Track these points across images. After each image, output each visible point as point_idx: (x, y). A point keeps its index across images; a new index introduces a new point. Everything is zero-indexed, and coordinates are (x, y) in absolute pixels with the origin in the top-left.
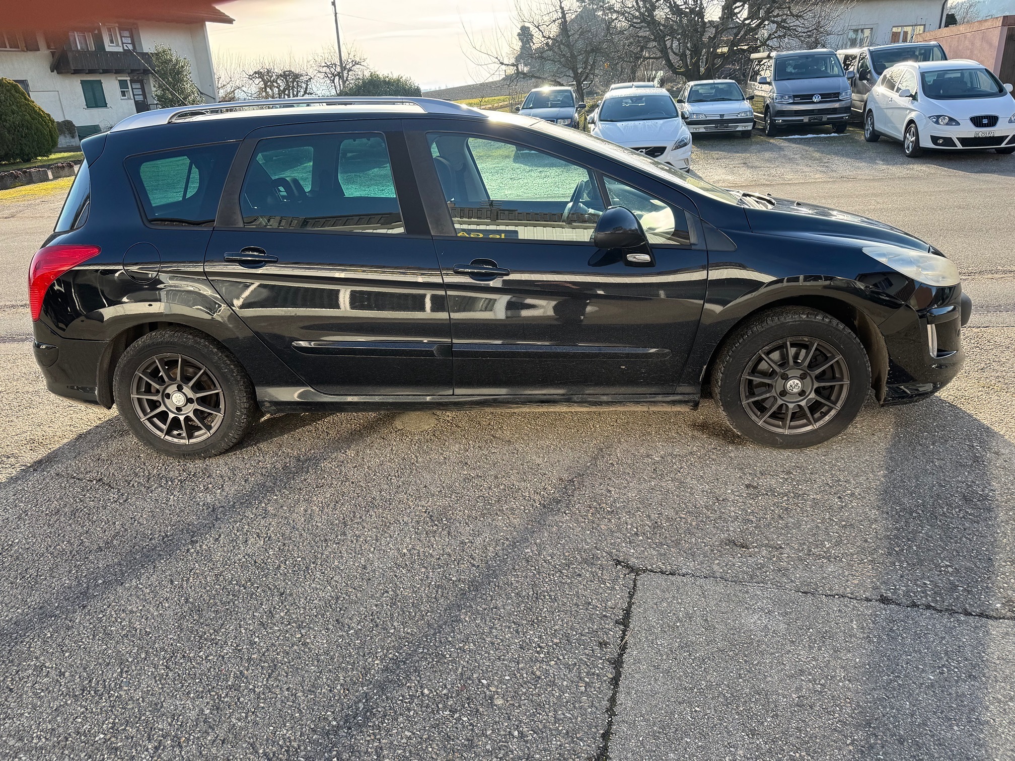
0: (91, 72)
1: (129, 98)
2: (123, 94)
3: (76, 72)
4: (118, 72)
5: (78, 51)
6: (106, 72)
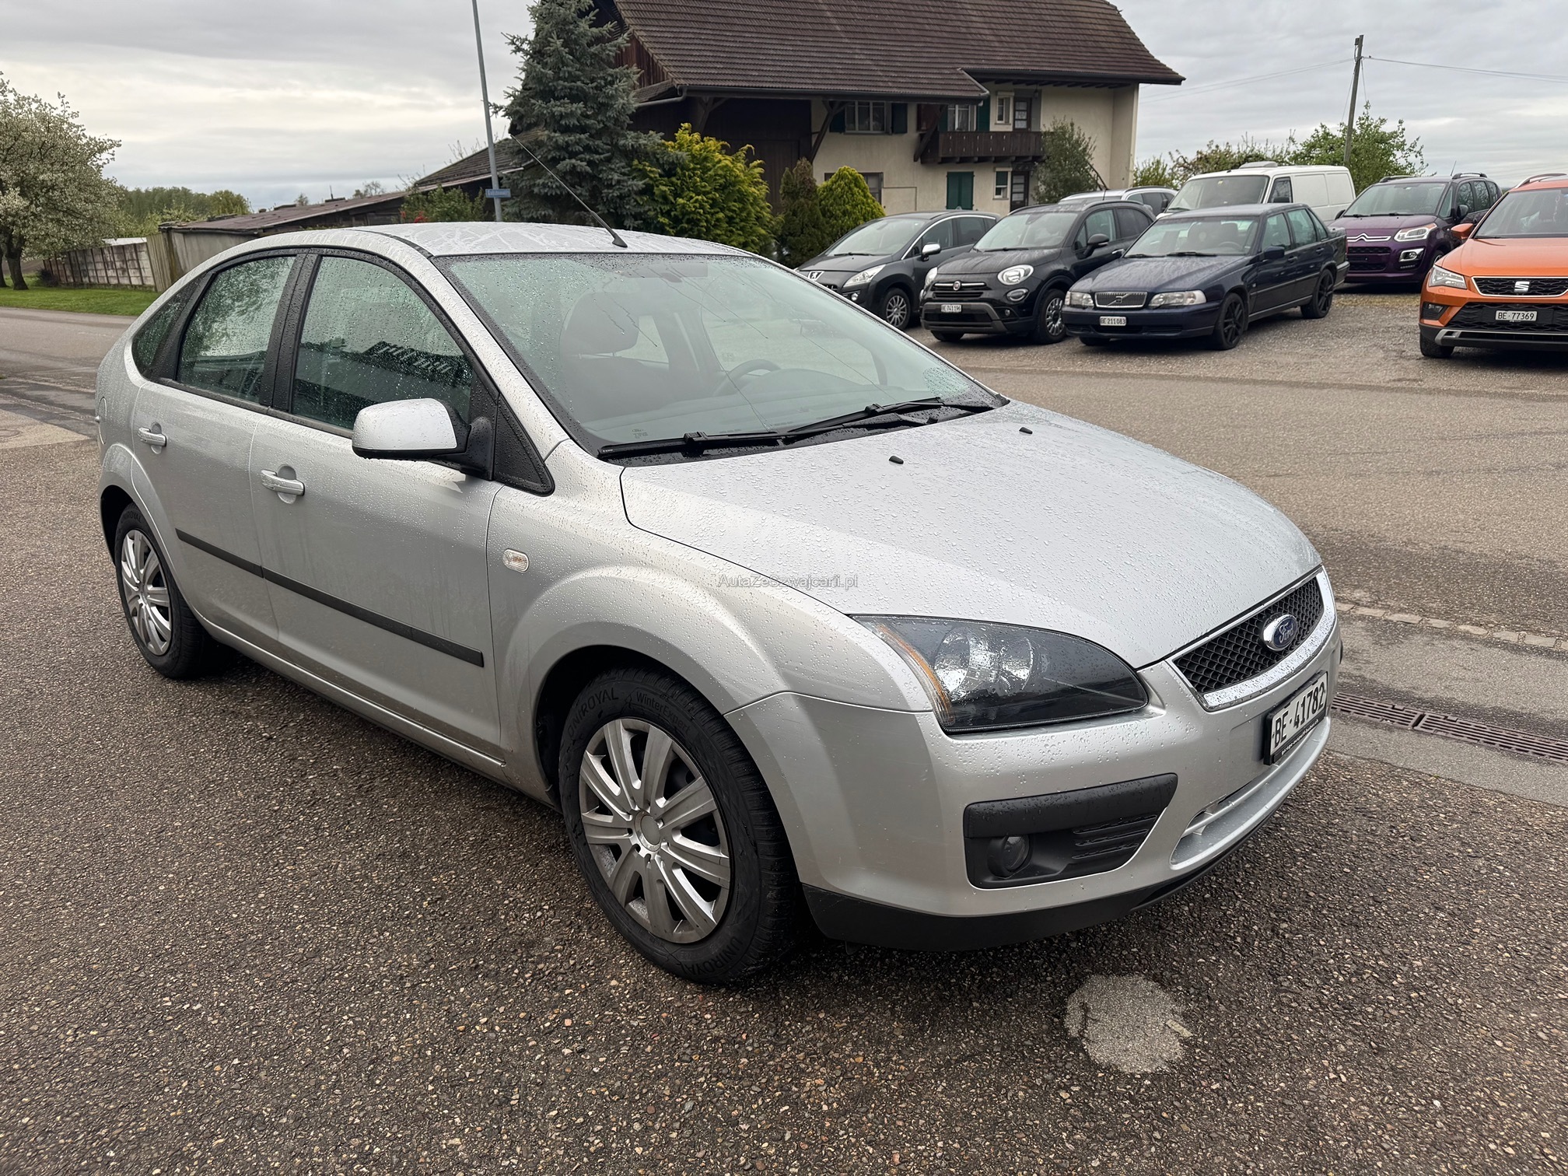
0: (964, 160)
1: (1005, 198)
2: (998, 191)
3: (945, 161)
4: (999, 160)
5: (953, 132)
6: (983, 160)
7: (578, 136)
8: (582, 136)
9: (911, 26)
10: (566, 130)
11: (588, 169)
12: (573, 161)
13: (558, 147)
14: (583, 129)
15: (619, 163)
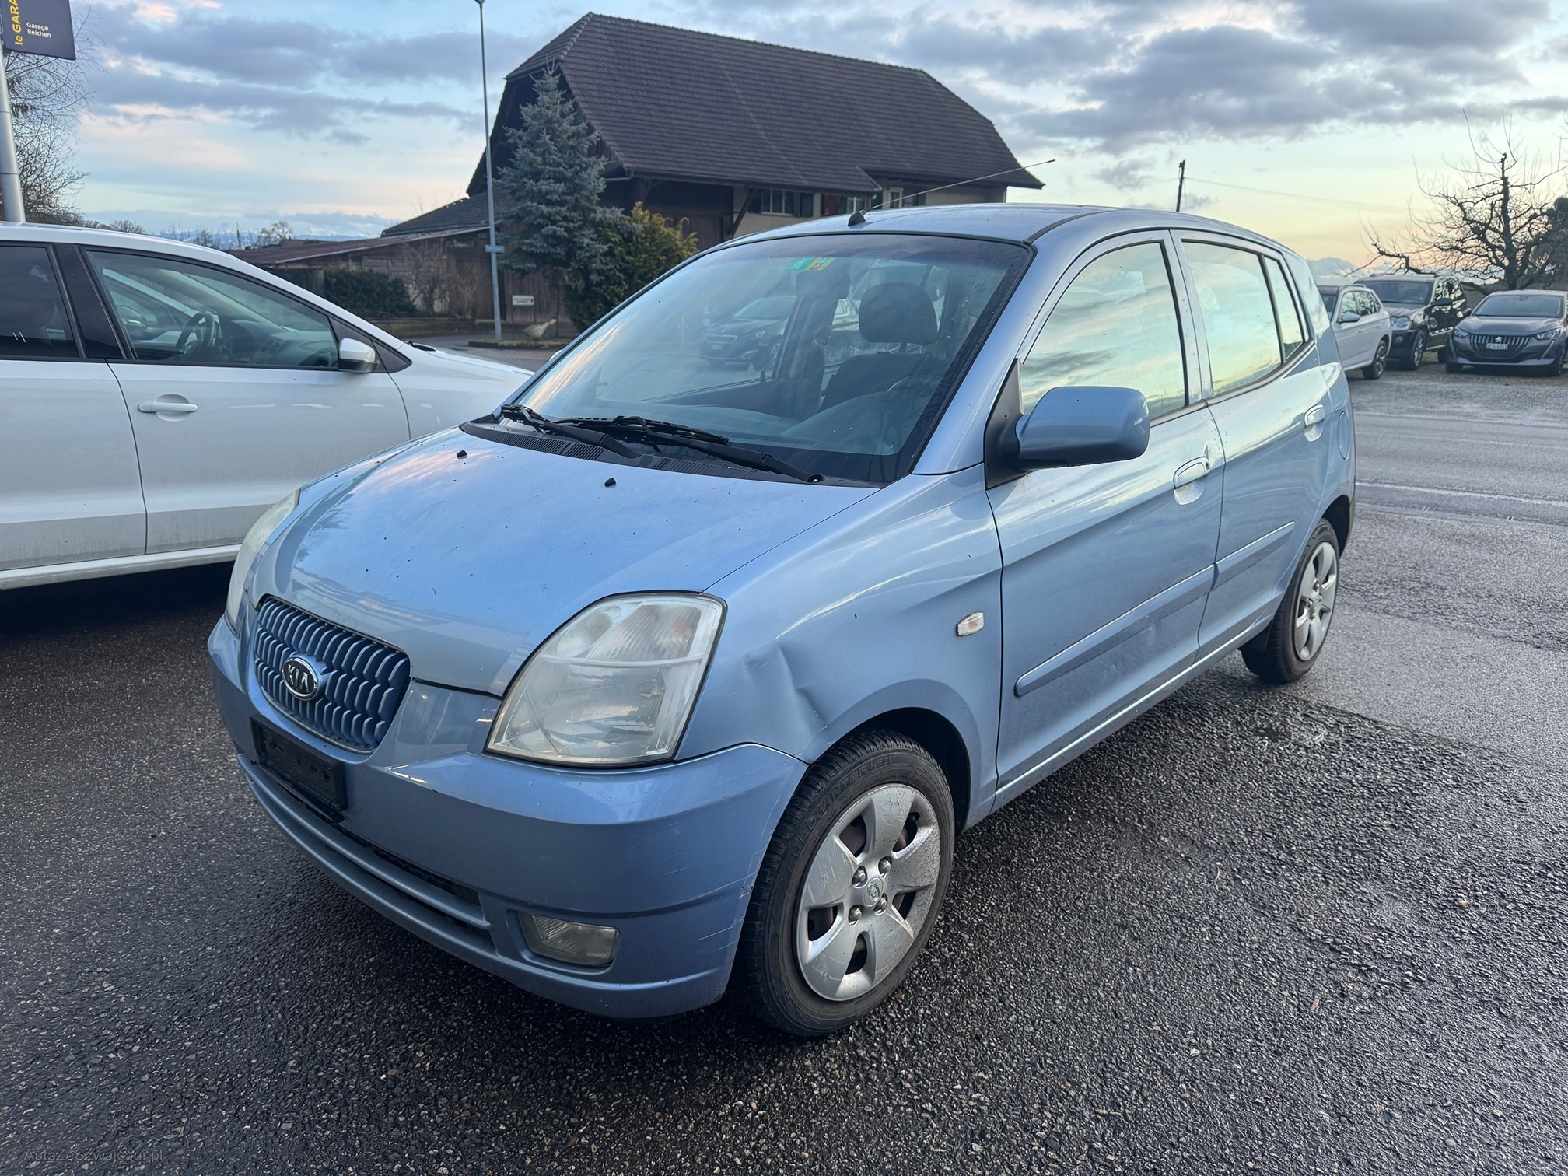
7: (559, 208)
8: (563, 209)
9: (819, 128)
10: (549, 203)
11: (565, 234)
12: (555, 227)
13: (542, 215)
14: (562, 203)
15: (589, 232)
